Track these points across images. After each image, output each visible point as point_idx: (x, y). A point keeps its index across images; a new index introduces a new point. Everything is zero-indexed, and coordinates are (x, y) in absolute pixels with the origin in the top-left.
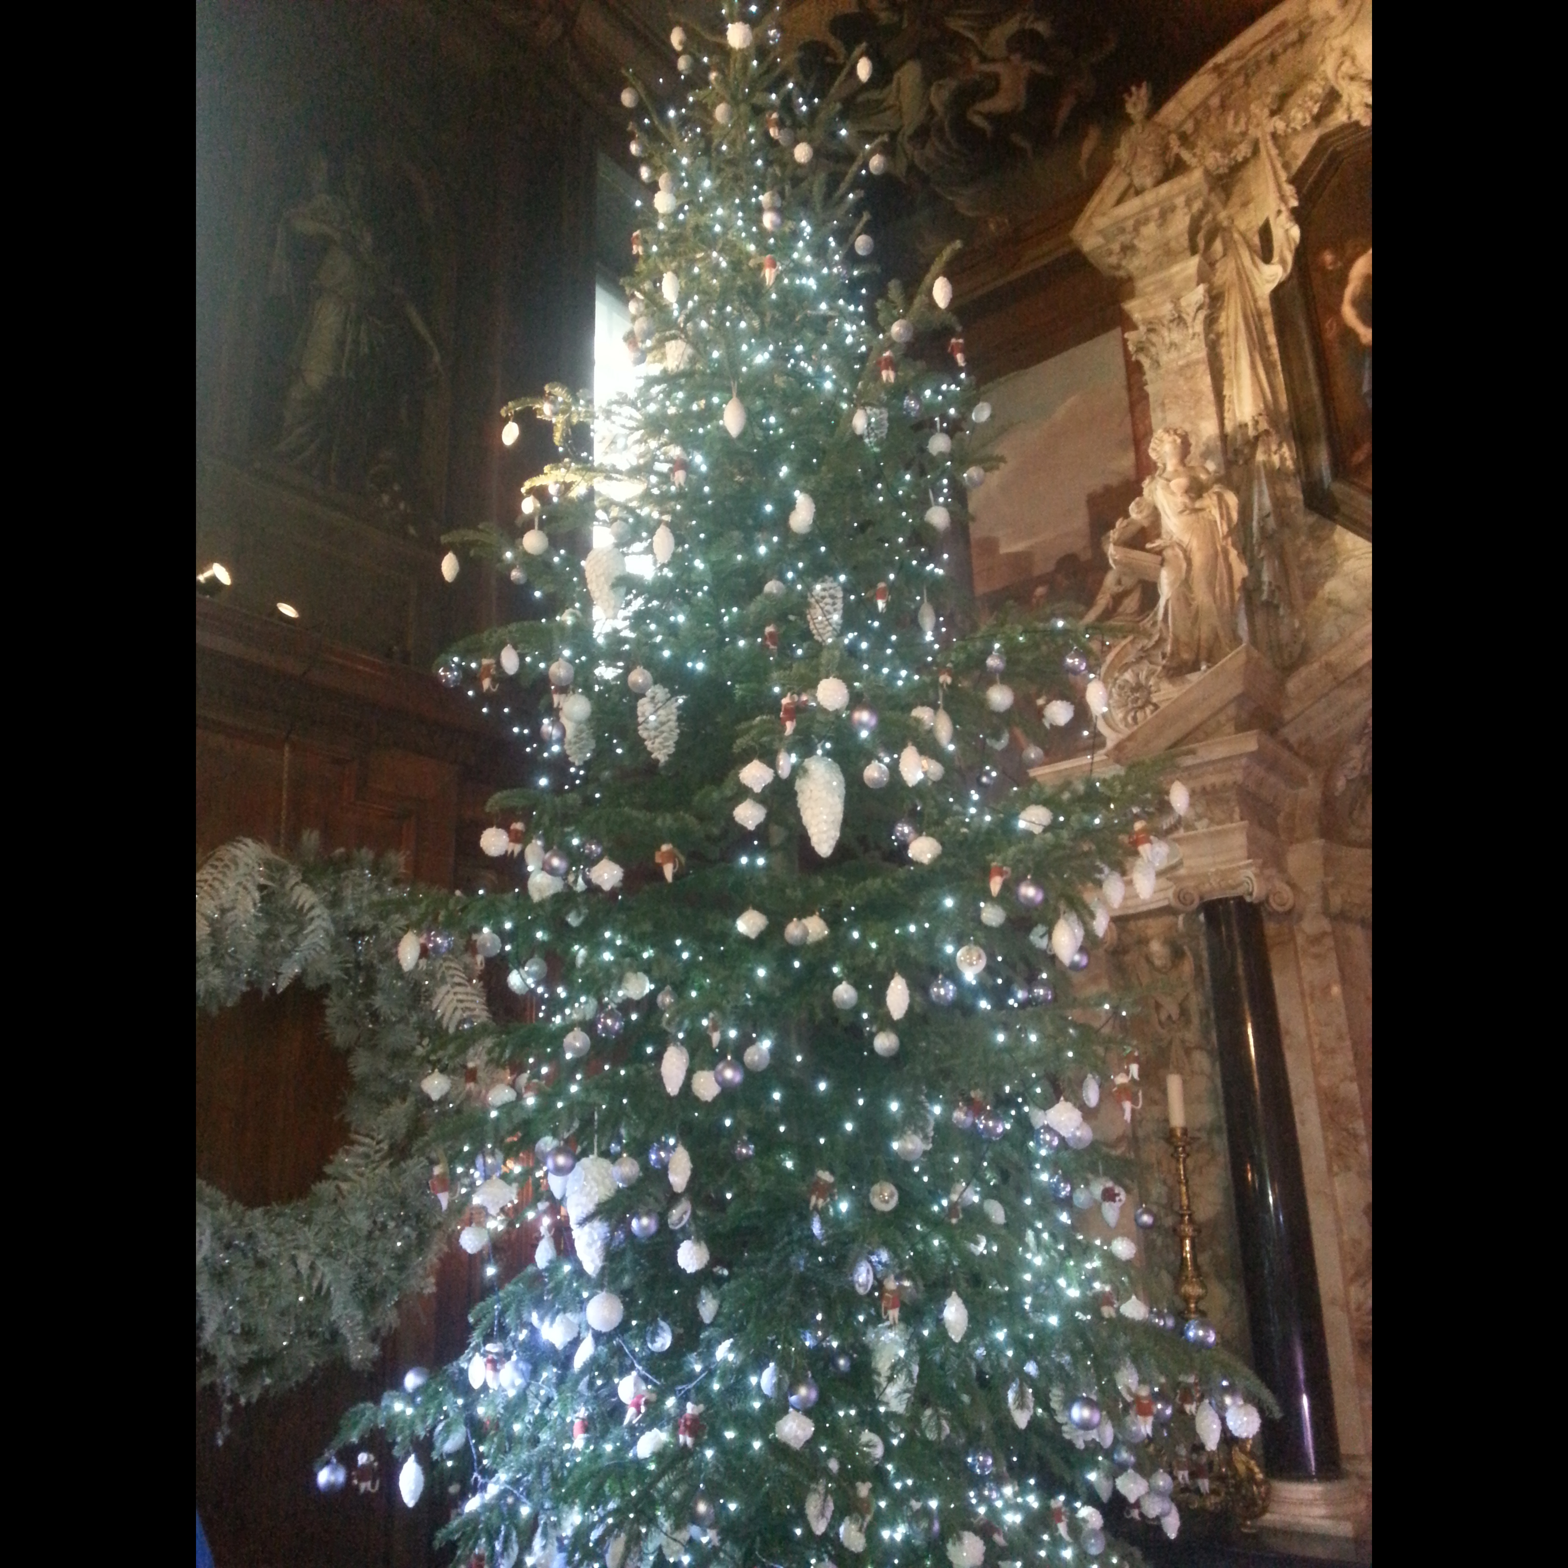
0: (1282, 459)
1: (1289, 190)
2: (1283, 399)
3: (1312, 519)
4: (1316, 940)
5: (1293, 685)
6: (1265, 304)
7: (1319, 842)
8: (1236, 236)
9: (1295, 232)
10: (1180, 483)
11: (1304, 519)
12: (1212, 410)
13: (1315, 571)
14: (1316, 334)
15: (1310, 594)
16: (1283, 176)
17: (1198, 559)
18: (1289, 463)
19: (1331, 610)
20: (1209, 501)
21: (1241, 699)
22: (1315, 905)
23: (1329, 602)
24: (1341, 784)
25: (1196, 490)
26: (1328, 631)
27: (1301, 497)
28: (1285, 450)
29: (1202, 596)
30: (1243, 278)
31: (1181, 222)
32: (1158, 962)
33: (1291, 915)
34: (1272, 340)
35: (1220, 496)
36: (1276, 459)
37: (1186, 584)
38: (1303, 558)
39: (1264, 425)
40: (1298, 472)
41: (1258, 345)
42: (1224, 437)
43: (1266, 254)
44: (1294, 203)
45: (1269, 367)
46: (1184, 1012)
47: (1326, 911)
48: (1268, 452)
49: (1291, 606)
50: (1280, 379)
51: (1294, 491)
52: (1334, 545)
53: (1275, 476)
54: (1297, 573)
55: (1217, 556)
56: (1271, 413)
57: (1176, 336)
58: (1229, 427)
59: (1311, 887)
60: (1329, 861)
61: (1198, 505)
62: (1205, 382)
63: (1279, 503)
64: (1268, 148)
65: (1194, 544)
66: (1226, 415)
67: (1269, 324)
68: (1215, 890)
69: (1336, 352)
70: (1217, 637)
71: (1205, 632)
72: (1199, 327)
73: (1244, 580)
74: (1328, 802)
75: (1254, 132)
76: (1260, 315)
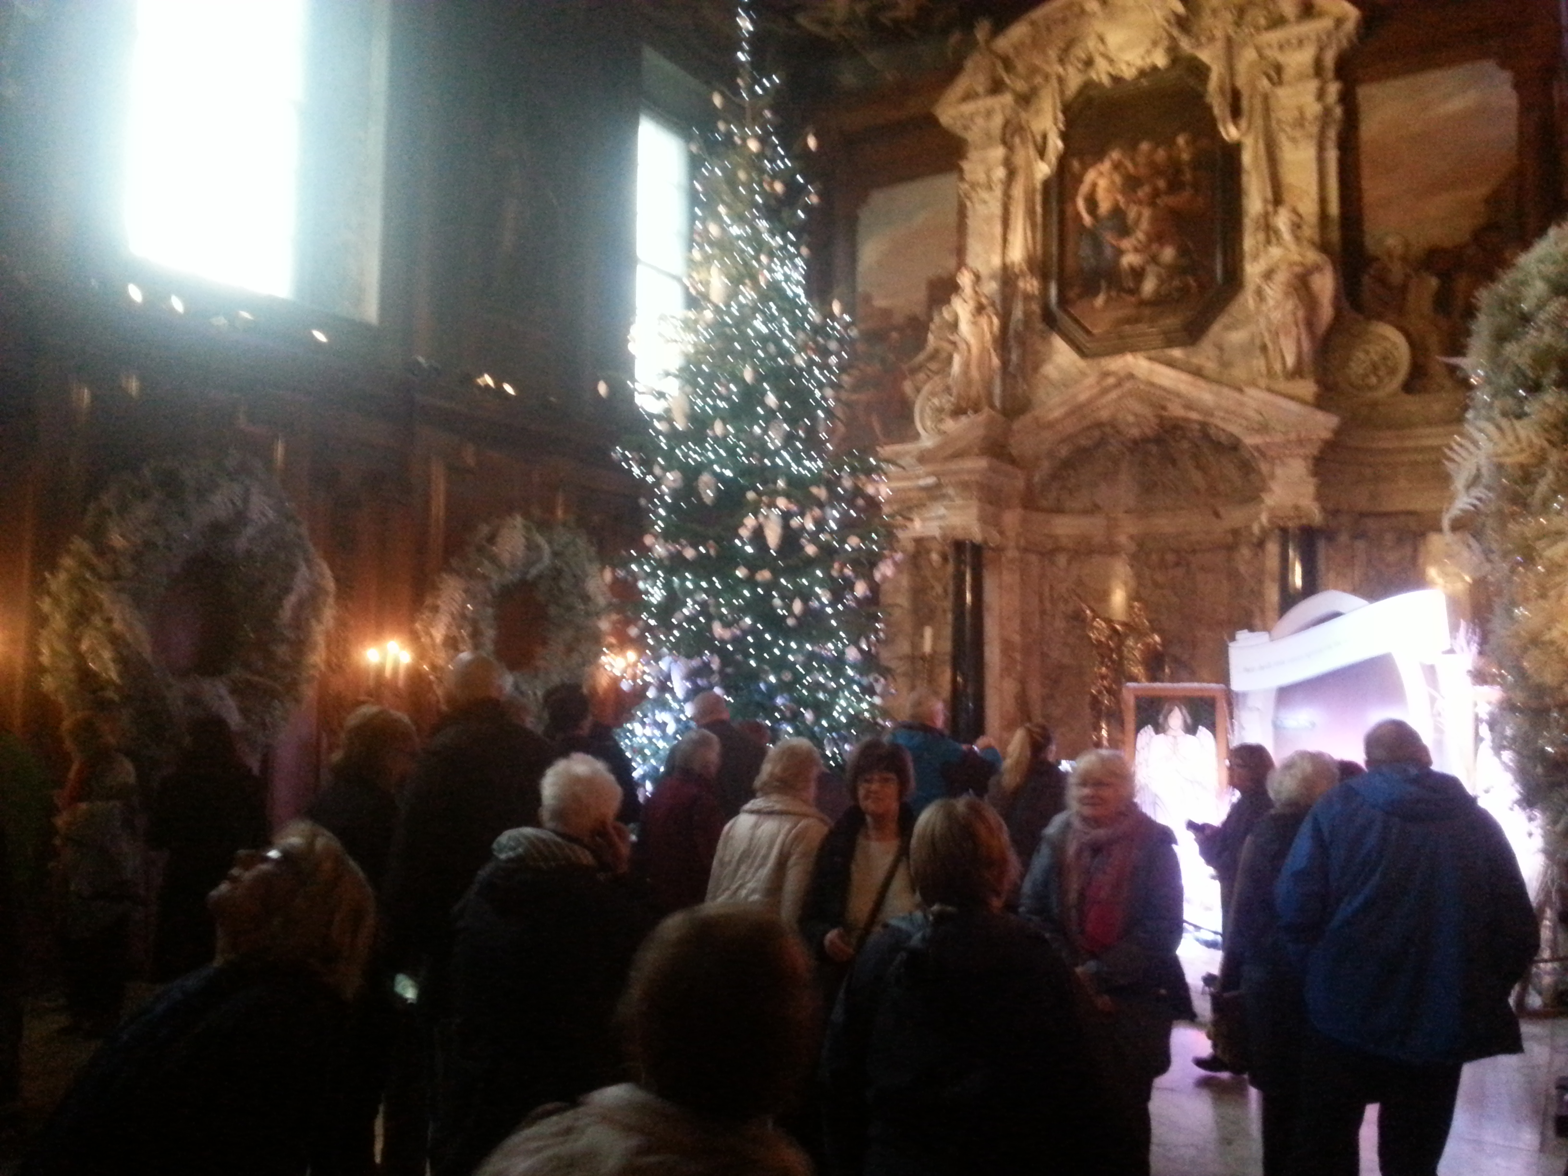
0: (1032, 288)
1: (1060, 116)
2: (1039, 247)
3: (1043, 327)
4: (1012, 561)
5: (1016, 426)
6: (1039, 186)
7: (1019, 511)
8: (1029, 136)
9: (1060, 144)
11: (1040, 326)
13: (1039, 357)
14: (1062, 213)
15: (1035, 371)
16: (1059, 105)
17: (975, 350)
18: (1035, 291)
19: (1045, 382)
21: (985, 438)
22: (1012, 544)
23: (1044, 377)
24: (1036, 479)
26: (1041, 395)
27: (1039, 313)
28: (1034, 282)
30: (1029, 166)
31: (998, 121)
32: (934, 564)
33: (999, 550)
34: (1039, 209)
36: (1029, 287)
38: (1034, 349)
40: (1039, 296)
41: (1030, 212)
43: (1042, 153)
44: (1061, 126)
45: (1034, 226)
47: (1018, 547)
48: (1025, 282)
50: (1039, 236)
51: (1035, 307)
52: (1052, 344)
53: (1027, 297)
54: (1030, 358)
57: (985, 195)
59: (1011, 534)
60: (1024, 521)
62: (998, 229)
63: (1027, 314)
64: (1054, 83)
67: (1038, 198)
68: (960, 535)
69: (1070, 225)
71: (973, 394)
72: (998, 192)
74: (1029, 486)
75: (1047, 69)
76: (1034, 190)
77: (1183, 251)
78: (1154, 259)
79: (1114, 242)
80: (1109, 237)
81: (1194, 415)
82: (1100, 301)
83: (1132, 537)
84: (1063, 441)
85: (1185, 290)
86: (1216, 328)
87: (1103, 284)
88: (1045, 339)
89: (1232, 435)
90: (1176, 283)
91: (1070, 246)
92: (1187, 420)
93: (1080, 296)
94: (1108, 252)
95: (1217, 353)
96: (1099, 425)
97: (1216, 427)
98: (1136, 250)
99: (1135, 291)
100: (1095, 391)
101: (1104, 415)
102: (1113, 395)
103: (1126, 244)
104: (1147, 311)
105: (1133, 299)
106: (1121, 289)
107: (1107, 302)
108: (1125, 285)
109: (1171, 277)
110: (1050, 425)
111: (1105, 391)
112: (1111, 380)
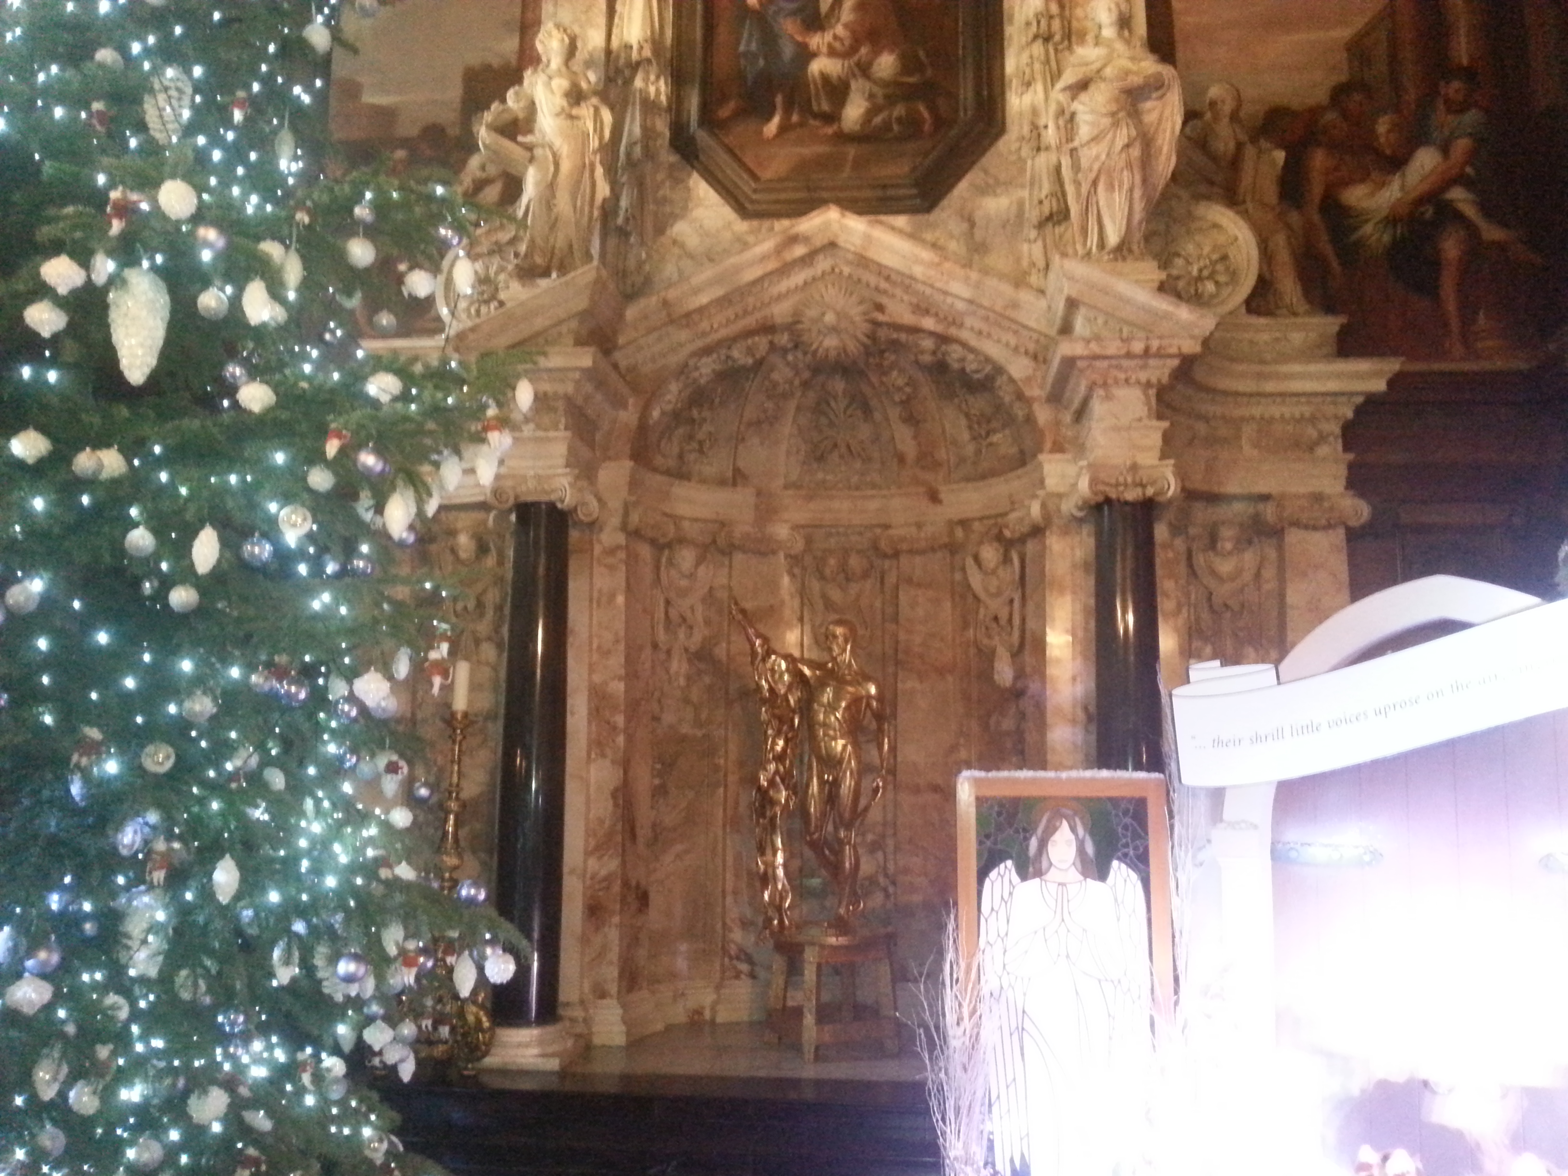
0: (658, 91)
2: (669, 30)
3: (673, 158)
4: (611, 551)
5: (631, 312)
7: (629, 464)
10: (561, 84)
11: (669, 157)
12: (602, 20)
13: (668, 209)
15: (660, 230)
17: (566, 166)
18: (663, 98)
19: (676, 251)
20: (585, 111)
21: (584, 315)
22: (615, 521)
23: (675, 242)
24: (656, 414)
25: (575, 96)
26: (670, 270)
27: (667, 134)
28: (662, 83)
29: (563, 203)
32: (463, 555)
33: (593, 526)
35: (597, 110)
36: (652, 89)
37: (551, 187)
38: (661, 193)
39: (647, 53)
40: (669, 109)
42: (608, 52)
46: (480, 605)
47: (624, 527)
48: (646, 80)
49: (641, 235)
50: (670, 12)
51: (662, 126)
52: (688, 189)
53: (649, 106)
54: (652, 207)
55: (584, 168)
56: (656, 43)
58: (615, 43)
59: (615, 504)
60: (634, 484)
61: (575, 112)
63: (648, 133)
65: (564, 149)
66: (615, 31)
68: (530, 492)
69: (724, 5)
70: (571, 246)
71: (560, 242)
73: (605, 200)
74: (643, 427)
77: (909, 64)
78: (864, 70)
79: (799, 38)
80: (789, 27)
81: (928, 323)
82: (772, 127)
83: (796, 527)
84: (707, 351)
85: (912, 125)
86: (962, 187)
87: (779, 99)
88: (677, 181)
89: (988, 360)
90: (899, 110)
91: (723, 34)
92: (915, 330)
93: (741, 114)
94: (788, 51)
95: (965, 226)
96: (768, 328)
97: (964, 345)
98: (832, 53)
99: (832, 118)
100: (772, 265)
101: (781, 312)
102: (798, 278)
103: (816, 41)
104: (851, 151)
105: (830, 130)
106: (807, 110)
107: (783, 129)
108: (815, 108)
109: (891, 100)
110: (688, 318)
111: (785, 270)
112: (799, 251)
